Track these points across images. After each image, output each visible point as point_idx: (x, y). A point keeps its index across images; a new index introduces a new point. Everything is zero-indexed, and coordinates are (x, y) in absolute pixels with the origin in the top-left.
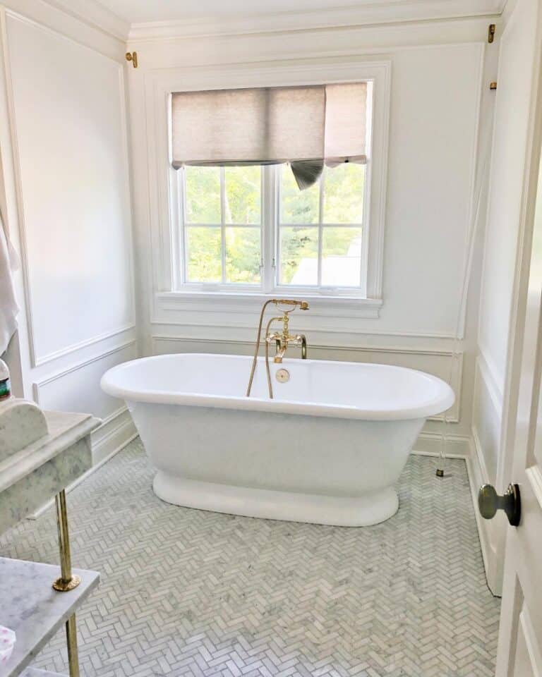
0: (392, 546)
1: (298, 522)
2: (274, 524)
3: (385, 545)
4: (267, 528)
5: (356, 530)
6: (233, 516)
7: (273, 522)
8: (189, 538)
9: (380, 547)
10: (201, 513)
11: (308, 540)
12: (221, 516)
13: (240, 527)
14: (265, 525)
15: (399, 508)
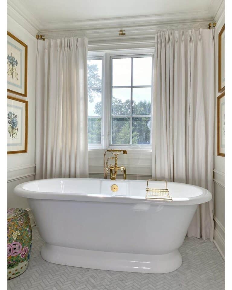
0: (185, 285)
1: (127, 272)
2: (113, 274)
3: (181, 285)
4: (109, 276)
5: (162, 276)
6: (88, 270)
7: (112, 272)
8: (61, 285)
9: (179, 287)
10: (68, 268)
11: (135, 284)
12: (81, 269)
13: (92, 276)
14: (107, 275)
15: (183, 262)
